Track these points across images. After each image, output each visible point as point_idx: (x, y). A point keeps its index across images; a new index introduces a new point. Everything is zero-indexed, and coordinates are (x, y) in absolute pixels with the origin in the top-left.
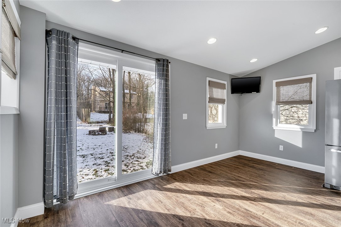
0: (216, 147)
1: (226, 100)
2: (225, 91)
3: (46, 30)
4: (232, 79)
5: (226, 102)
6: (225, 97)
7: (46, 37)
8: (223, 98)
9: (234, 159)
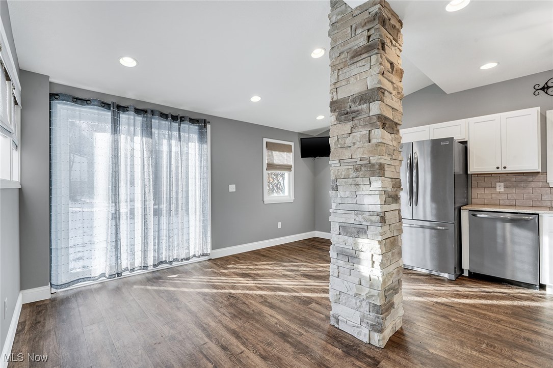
0: (279, 227)
1: (293, 166)
2: (291, 155)
3: (50, 94)
4: (301, 139)
5: (293, 169)
6: (291, 163)
7: (50, 101)
8: (289, 164)
9: (306, 242)
